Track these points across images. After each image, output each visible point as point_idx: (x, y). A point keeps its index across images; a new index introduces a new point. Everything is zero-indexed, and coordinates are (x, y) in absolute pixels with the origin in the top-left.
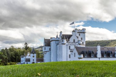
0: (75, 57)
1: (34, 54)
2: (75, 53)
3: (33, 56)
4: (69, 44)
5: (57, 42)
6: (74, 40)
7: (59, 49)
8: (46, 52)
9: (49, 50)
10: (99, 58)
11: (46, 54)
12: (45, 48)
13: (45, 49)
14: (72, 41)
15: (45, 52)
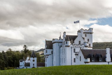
0: (80, 61)
1: (34, 58)
2: (80, 57)
3: (34, 61)
4: (74, 46)
5: (60, 44)
6: (80, 42)
7: (63, 52)
8: (48, 55)
9: (51, 54)
10: (109, 62)
11: (47, 57)
12: (47, 50)
13: (47, 52)
14: (78, 43)
15: (46, 55)
